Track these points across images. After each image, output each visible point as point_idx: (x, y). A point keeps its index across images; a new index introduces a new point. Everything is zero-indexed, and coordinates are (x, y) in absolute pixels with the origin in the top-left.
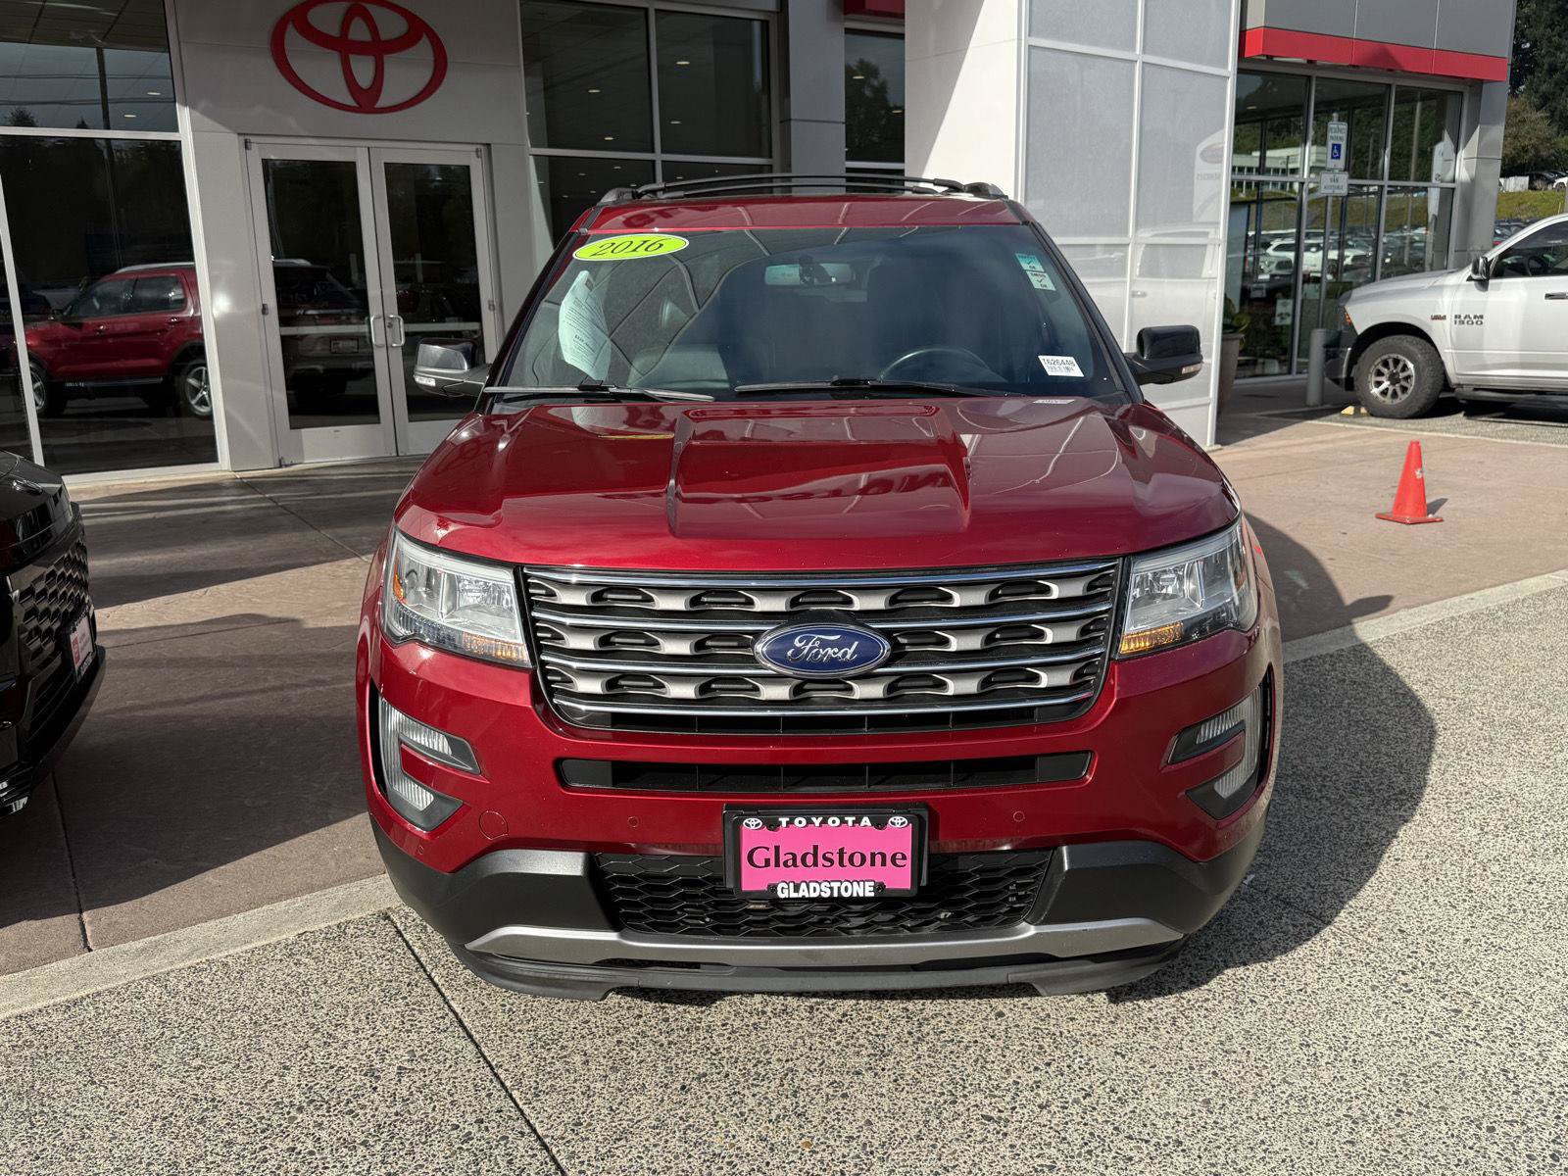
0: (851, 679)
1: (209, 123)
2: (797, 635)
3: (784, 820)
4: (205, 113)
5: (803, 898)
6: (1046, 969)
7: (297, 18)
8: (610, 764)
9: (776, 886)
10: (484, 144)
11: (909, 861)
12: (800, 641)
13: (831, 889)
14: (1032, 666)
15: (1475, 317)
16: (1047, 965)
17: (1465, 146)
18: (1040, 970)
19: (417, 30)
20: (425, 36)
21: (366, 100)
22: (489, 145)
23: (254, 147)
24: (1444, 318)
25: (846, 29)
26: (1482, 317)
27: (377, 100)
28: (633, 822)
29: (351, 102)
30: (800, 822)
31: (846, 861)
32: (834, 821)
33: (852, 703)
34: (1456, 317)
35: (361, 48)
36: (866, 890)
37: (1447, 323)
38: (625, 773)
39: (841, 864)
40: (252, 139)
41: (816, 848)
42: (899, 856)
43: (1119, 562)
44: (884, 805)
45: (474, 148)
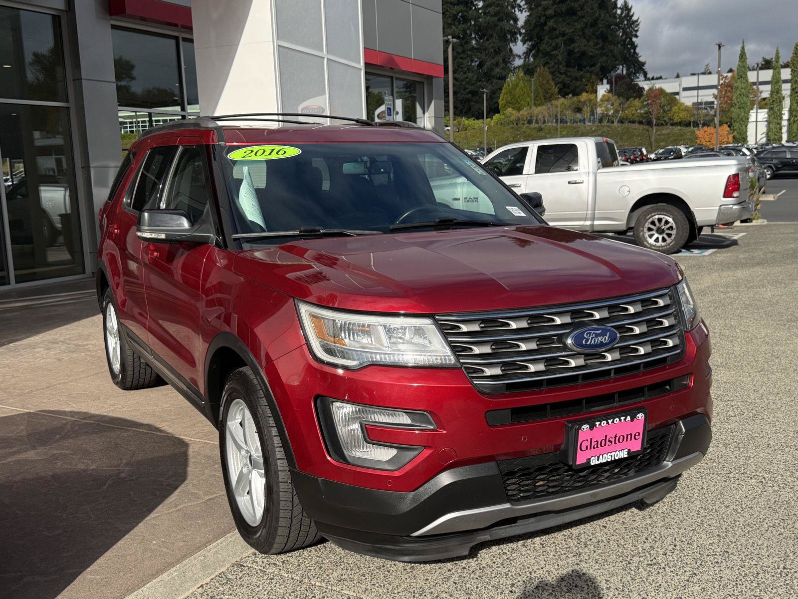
0: (604, 352)
2: (585, 332)
3: (597, 424)
5: (601, 463)
6: (651, 489)
8: (510, 410)
9: (590, 459)
11: (641, 437)
12: (587, 335)
13: (611, 456)
14: (662, 338)
15: (474, 198)
16: (651, 487)
17: (427, 111)
18: (648, 490)
24: (459, 199)
25: (111, 25)
26: (477, 198)
28: (525, 439)
30: (604, 423)
31: (617, 442)
32: (617, 420)
33: (607, 363)
34: (465, 198)
36: (623, 454)
37: (461, 201)
38: (519, 413)
39: (615, 443)
41: (606, 436)
42: (637, 434)
43: (672, 288)
44: (632, 409)
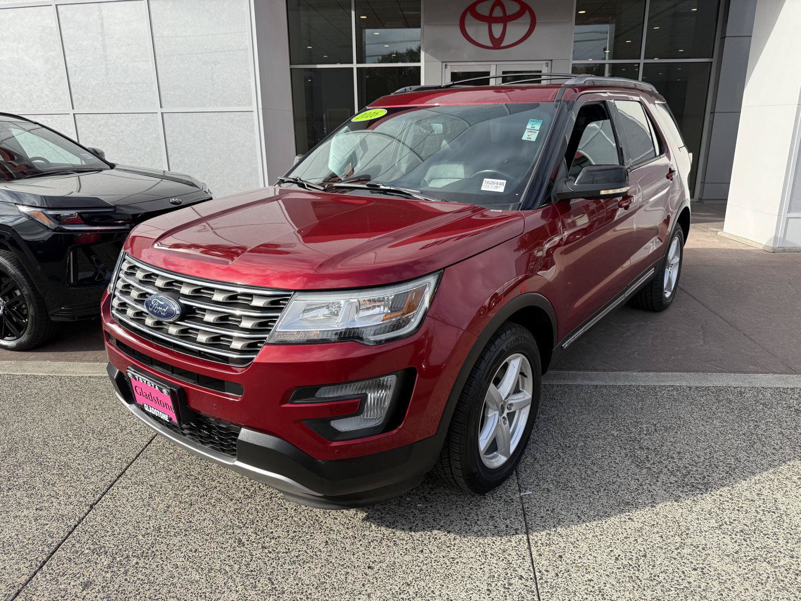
1: (432, 58)
4: (432, 54)
7: (472, 10)
9: (144, 404)
10: (550, 60)
13: (157, 413)
19: (525, 8)
20: (527, 11)
21: (497, 44)
22: (552, 60)
23: (449, 67)
27: (501, 43)
29: (490, 45)
32: (149, 384)
35: (497, 20)
36: (165, 418)
40: (448, 64)
45: (545, 62)
